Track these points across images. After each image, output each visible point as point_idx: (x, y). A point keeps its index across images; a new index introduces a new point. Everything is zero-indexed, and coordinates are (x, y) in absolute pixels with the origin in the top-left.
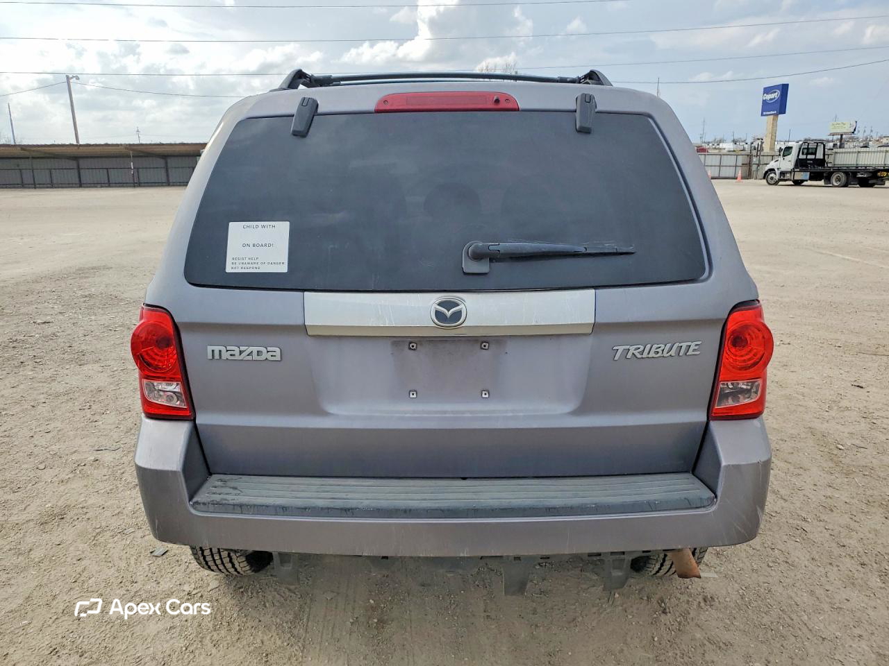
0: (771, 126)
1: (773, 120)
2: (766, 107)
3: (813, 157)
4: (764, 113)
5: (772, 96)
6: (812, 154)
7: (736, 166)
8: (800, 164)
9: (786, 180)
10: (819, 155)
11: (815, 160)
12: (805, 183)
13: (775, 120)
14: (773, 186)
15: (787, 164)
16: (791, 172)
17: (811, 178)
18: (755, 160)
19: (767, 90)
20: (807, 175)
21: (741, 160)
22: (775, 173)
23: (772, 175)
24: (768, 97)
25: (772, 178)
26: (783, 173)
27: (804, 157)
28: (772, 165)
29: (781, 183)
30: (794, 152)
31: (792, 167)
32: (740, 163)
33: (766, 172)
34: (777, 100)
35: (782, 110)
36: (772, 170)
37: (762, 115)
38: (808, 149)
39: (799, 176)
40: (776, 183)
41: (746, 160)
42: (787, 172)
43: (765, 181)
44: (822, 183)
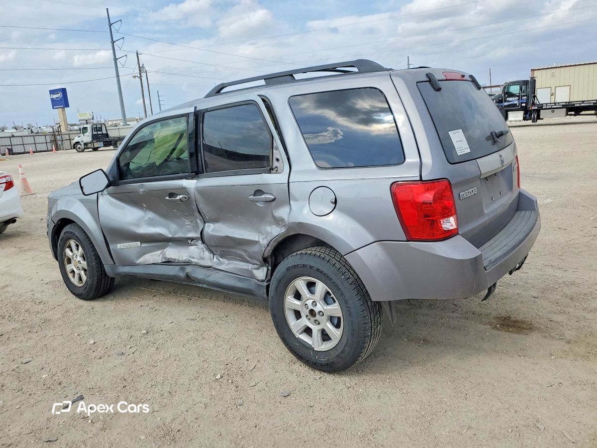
0: (62, 115)
1: (62, 111)
2: (55, 103)
3: (101, 133)
4: (55, 107)
5: (57, 96)
6: (99, 131)
7: (46, 143)
8: (95, 137)
9: (89, 148)
10: (104, 132)
11: (102, 134)
12: (100, 149)
13: (64, 111)
14: (82, 153)
15: (87, 138)
16: (91, 143)
17: (105, 146)
18: (58, 138)
19: (52, 92)
20: (102, 144)
21: (49, 139)
22: (81, 145)
23: (79, 146)
24: (55, 96)
25: (79, 148)
26: (85, 144)
27: (96, 133)
28: (76, 139)
29: (86, 150)
30: (89, 130)
31: (91, 140)
32: (48, 141)
33: (74, 144)
34: (61, 99)
35: (67, 105)
36: (78, 143)
37: (53, 108)
38: (96, 128)
39: (96, 145)
40: (83, 151)
41: (53, 138)
42: (89, 143)
43: (75, 150)
44: (111, 147)
